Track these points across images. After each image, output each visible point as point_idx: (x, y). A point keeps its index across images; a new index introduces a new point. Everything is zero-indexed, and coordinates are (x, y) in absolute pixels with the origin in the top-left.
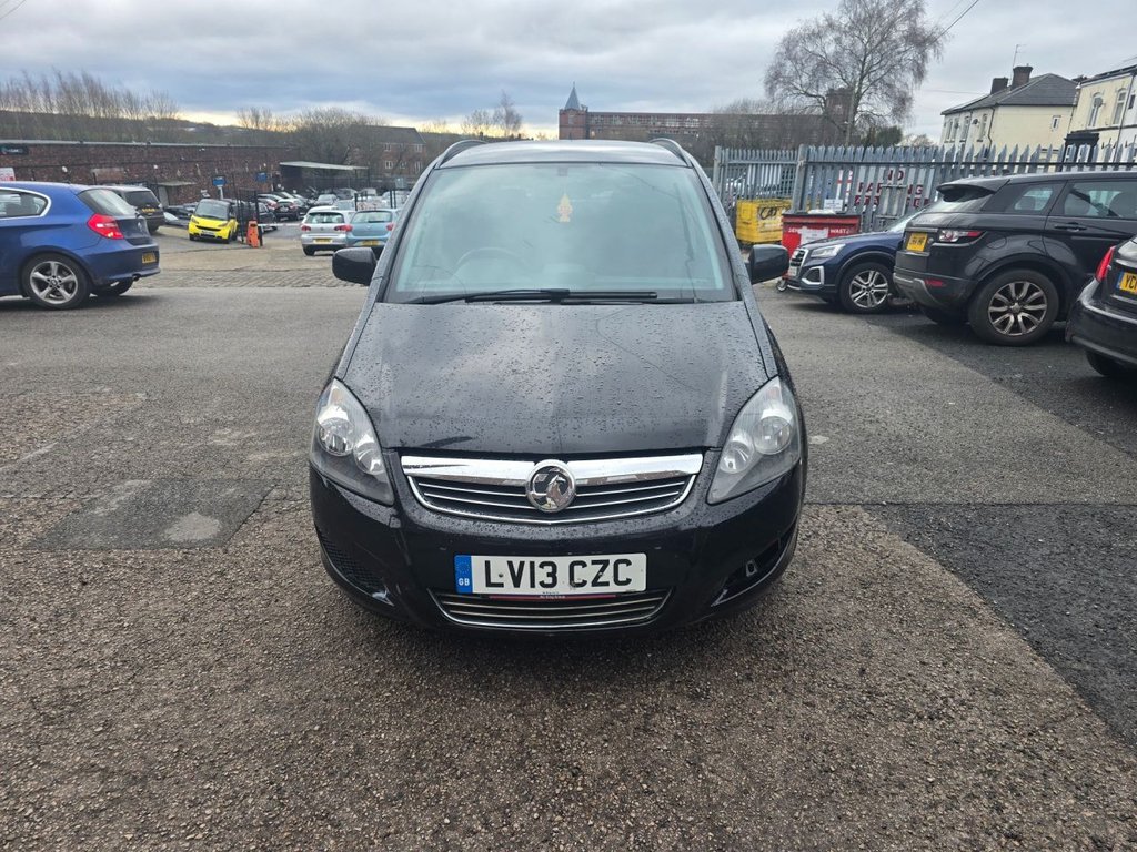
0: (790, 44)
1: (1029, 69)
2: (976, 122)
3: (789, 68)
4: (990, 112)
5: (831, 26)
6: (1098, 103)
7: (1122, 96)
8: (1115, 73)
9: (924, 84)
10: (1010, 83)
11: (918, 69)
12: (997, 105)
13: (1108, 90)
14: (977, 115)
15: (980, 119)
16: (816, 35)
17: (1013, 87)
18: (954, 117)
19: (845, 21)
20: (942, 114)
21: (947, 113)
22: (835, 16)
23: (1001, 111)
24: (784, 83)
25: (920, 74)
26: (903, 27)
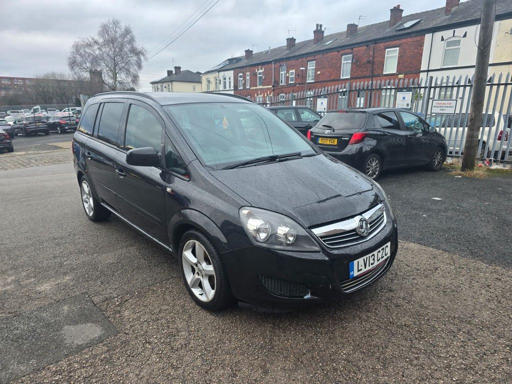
0: (77, 48)
1: (180, 68)
2: (165, 87)
3: (79, 59)
4: (170, 84)
5: (96, 42)
6: (209, 82)
7: (216, 80)
8: (212, 71)
9: (142, 70)
10: (174, 72)
11: (139, 64)
12: (172, 81)
13: (211, 77)
14: (165, 85)
15: (167, 86)
16: (89, 45)
17: (176, 73)
18: (156, 85)
19: (101, 41)
20: (150, 83)
21: (153, 83)
22: (97, 38)
23: (174, 83)
24: (78, 65)
25: (140, 66)
26: (128, 47)
